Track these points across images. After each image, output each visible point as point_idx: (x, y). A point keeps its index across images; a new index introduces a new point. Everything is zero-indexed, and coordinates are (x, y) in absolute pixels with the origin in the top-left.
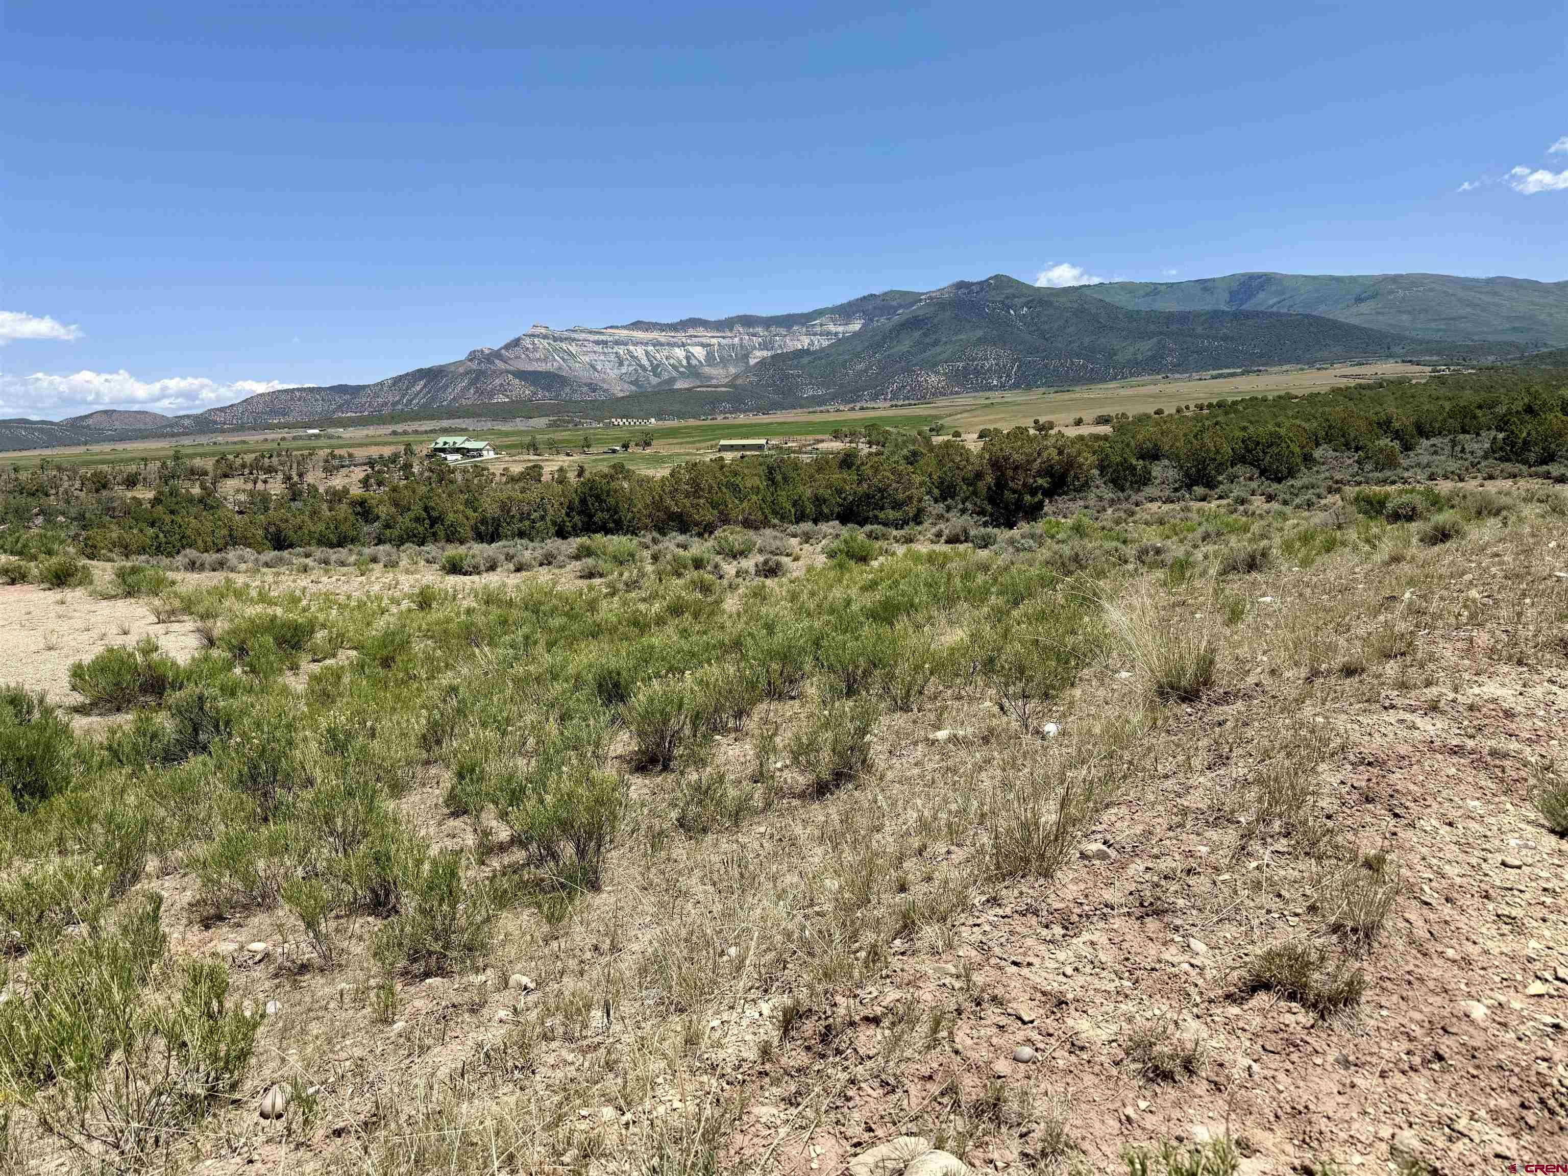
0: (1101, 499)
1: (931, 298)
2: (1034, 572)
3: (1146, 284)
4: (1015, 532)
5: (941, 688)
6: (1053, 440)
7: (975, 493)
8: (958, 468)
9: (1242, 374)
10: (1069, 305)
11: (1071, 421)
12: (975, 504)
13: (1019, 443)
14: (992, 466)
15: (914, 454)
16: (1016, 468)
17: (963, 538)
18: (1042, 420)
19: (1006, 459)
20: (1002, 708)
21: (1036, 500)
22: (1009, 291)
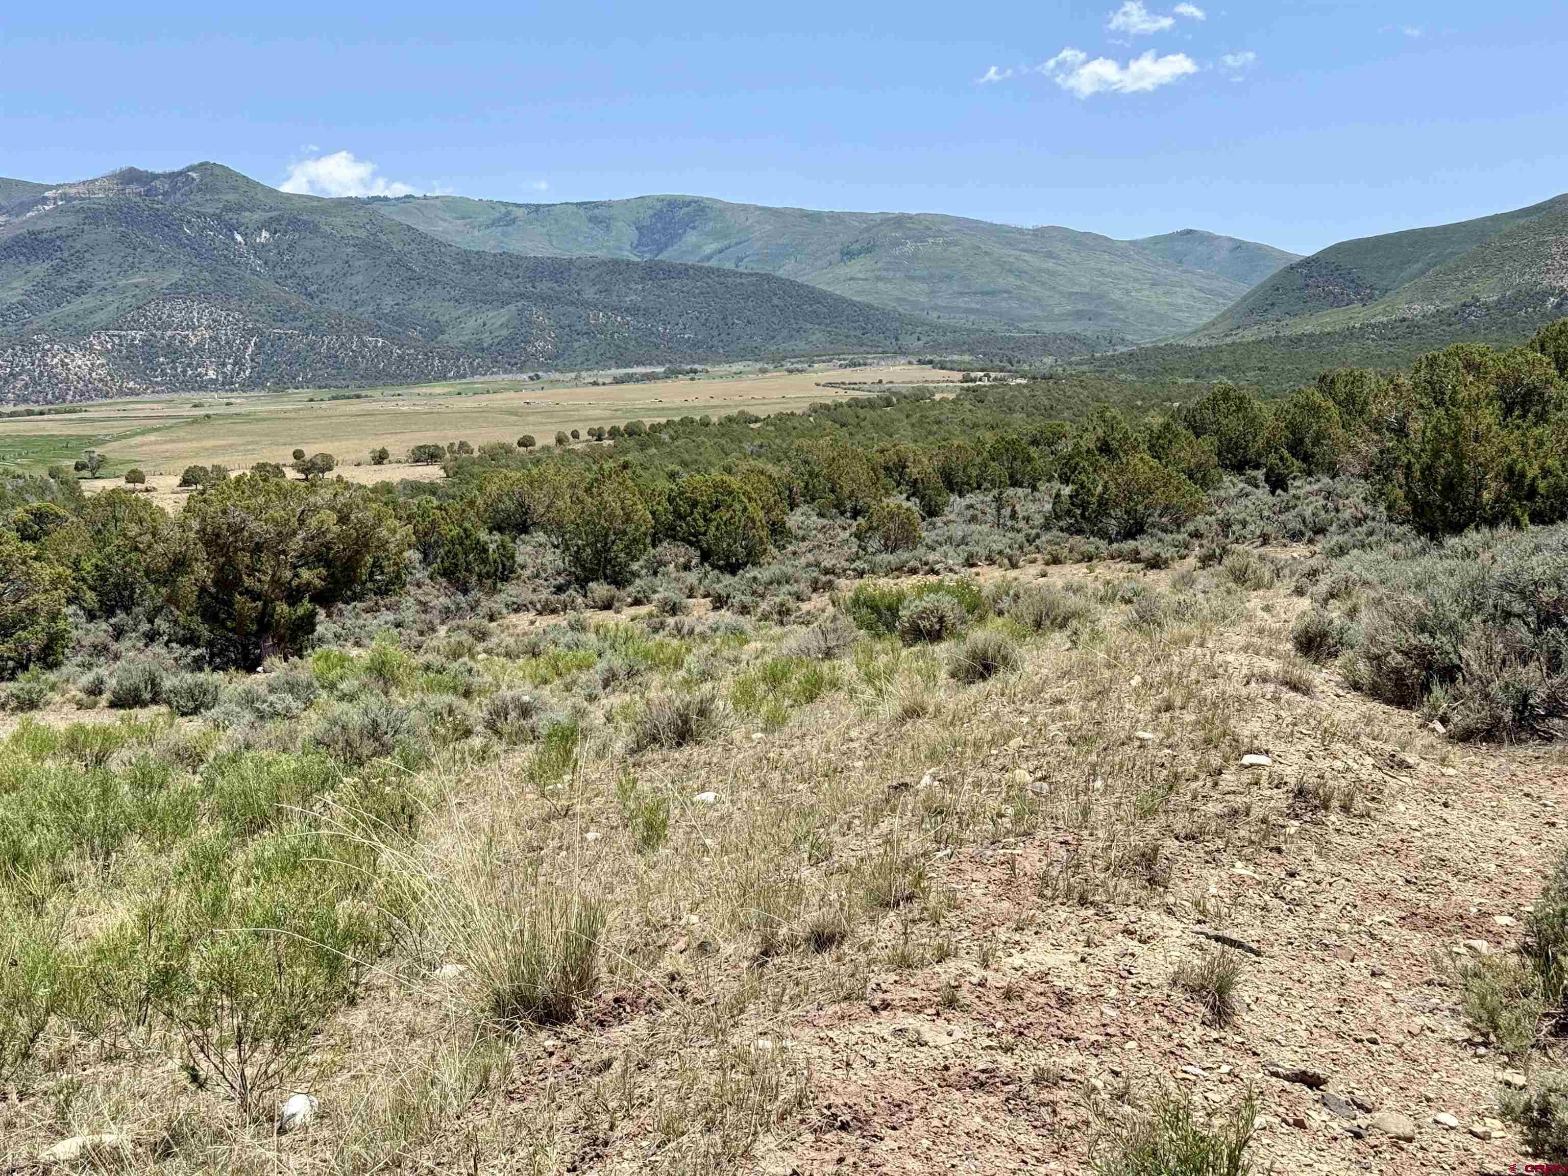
0: (425, 607)
1: (65, 197)
2: (288, 763)
3: (492, 205)
4: (258, 681)
5: (74, 1039)
6: (327, 494)
7: (172, 600)
8: (136, 549)
9: (667, 376)
10: (350, 232)
11: (368, 456)
12: (176, 622)
13: (261, 500)
14: (207, 544)
15: (40, 516)
16: (259, 548)
17: (147, 696)
18: (310, 451)
19: (237, 530)
20: (195, 1078)
21: (300, 611)
22: (232, 197)
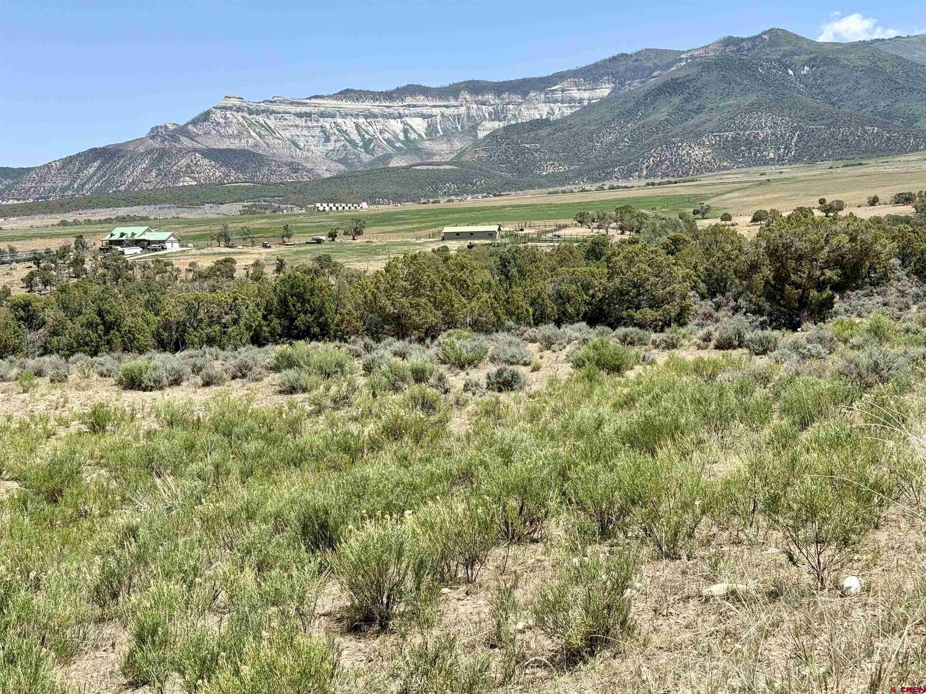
0: (903, 293)
1: (692, 57)
2: (825, 384)
4: (800, 336)
5: (715, 529)
6: (843, 224)
7: (749, 288)
8: (730, 259)
10: (859, 63)
11: (865, 200)
12: (750, 301)
13: (803, 228)
14: (770, 255)
15: (675, 241)
16: (800, 258)
17: (736, 343)
18: (829, 199)
19: (787, 247)
20: (791, 558)
21: (825, 295)
22: (787, 48)
